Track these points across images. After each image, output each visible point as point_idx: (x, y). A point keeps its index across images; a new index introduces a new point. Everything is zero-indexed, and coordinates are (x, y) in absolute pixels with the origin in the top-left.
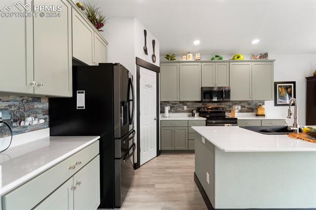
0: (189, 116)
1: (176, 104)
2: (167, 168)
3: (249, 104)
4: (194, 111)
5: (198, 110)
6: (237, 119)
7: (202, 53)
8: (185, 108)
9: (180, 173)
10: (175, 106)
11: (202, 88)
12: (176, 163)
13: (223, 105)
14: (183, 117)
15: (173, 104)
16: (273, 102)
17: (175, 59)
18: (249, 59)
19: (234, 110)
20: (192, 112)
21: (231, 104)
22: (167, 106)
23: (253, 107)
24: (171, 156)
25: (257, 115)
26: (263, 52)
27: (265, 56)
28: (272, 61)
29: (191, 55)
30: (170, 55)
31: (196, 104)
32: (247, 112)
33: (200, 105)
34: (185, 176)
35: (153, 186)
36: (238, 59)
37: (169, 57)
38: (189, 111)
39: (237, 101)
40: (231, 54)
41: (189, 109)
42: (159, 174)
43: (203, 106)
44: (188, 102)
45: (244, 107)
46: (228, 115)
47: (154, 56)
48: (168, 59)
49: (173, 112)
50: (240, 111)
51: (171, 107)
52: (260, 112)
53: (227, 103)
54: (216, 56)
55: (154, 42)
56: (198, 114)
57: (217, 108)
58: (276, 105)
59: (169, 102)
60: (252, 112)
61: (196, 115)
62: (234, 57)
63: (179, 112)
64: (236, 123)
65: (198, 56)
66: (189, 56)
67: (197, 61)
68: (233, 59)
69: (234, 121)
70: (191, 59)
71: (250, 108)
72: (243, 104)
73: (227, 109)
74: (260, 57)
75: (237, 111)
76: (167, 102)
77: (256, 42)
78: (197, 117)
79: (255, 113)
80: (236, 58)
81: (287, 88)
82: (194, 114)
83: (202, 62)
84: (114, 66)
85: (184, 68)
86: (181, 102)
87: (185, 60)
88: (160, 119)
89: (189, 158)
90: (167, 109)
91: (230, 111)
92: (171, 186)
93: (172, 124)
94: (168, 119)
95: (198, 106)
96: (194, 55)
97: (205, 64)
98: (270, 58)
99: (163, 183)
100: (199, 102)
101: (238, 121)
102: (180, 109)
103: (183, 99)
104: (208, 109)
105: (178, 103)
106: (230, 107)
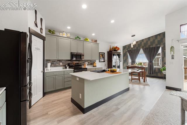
0: (63, 68)
1: (55, 61)
2: (53, 101)
3: (91, 62)
4: (67, 66)
5: (69, 65)
6: (87, 68)
7: (71, 34)
8: (61, 64)
9: (62, 101)
10: (54, 62)
11: (71, 53)
12: (59, 97)
13: (80, 62)
14: (60, 69)
15: (53, 61)
16: (98, 60)
17: (55, 34)
18: (90, 41)
19: (86, 64)
20: (65, 66)
21: (84, 61)
22: (49, 63)
23: (92, 63)
24: (53, 94)
25: (94, 66)
26: (96, 40)
27: (96, 41)
28: (99, 44)
29: (65, 33)
30: (51, 30)
31: (67, 61)
32: (90, 65)
33: (69, 62)
34: (66, 102)
35: (47, 114)
36: (87, 41)
37: (51, 32)
38: (63, 66)
39: (86, 60)
40: (84, 38)
41: (63, 64)
42: (48, 106)
43: (71, 63)
44: (63, 60)
45: (89, 63)
46: (83, 67)
47: (41, 29)
48: (50, 33)
49: (53, 67)
50: (88, 65)
51: (52, 64)
52: (95, 65)
53: (83, 61)
54: (78, 37)
55: (41, 20)
56: (68, 67)
57: (78, 64)
58: (99, 62)
59: (50, 60)
60: (92, 65)
61: (67, 68)
62: (85, 39)
63: (57, 66)
64: (87, 70)
65: (69, 35)
66: (64, 34)
67: (68, 37)
68: (85, 40)
69: (86, 69)
70: (65, 36)
71: (91, 63)
72: (89, 61)
73: (82, 64)
74: (95, 41)
75: (87, 64)
76: (48, 60)
77: (93, 34)
78: (68, 69)
79: (93, 66)
80: (86, 40)
81: (103, 55)
82: (67, 67)
83: (71, 39)
84: (21, 34)
85: (61, 40)
86: (58, 60)
87: (61, 35)
88: (45, 71)
89: (65, 92)
90: (49, 64)
91: (84, 65)
92: (59, 109)
93: (54, 74)
94: (50, 71)
95: (69, 63)
96: (67, 34)
97: (72, 40)
98: (98, 42)
99: (53, 110)
100: (69, 60)
101: (88, 69)
102: (57, 64)
103: (60, 59)
104: (74, 64)
105: (57, 61)
106: (84, 63)
